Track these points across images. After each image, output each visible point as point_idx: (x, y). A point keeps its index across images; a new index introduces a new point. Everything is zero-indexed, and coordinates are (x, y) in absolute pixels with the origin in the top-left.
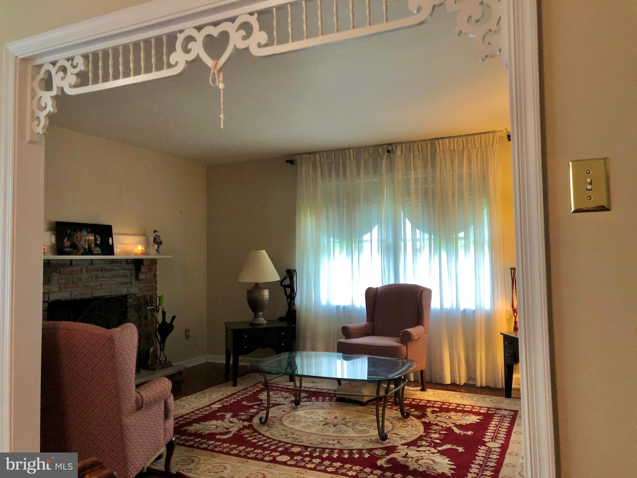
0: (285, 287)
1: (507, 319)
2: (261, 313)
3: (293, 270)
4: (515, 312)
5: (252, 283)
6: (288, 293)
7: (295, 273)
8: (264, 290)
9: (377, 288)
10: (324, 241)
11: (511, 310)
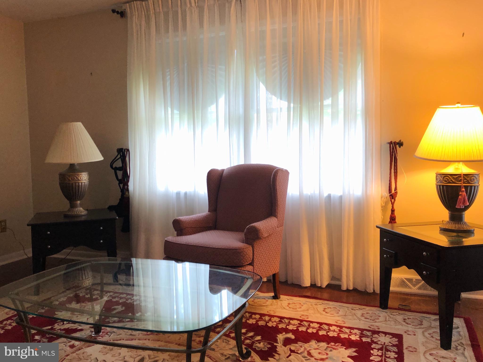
0: (116, 169)
1: (382, 207)
2: (79, 202)
3: (125, 149)
4: (393, 198)
5: (65, 165)
6: (120, 177)
7: (128, 152)
8: (80, 173)
9: (223, 171)
10: (160, 112)
11: (387, 194)
